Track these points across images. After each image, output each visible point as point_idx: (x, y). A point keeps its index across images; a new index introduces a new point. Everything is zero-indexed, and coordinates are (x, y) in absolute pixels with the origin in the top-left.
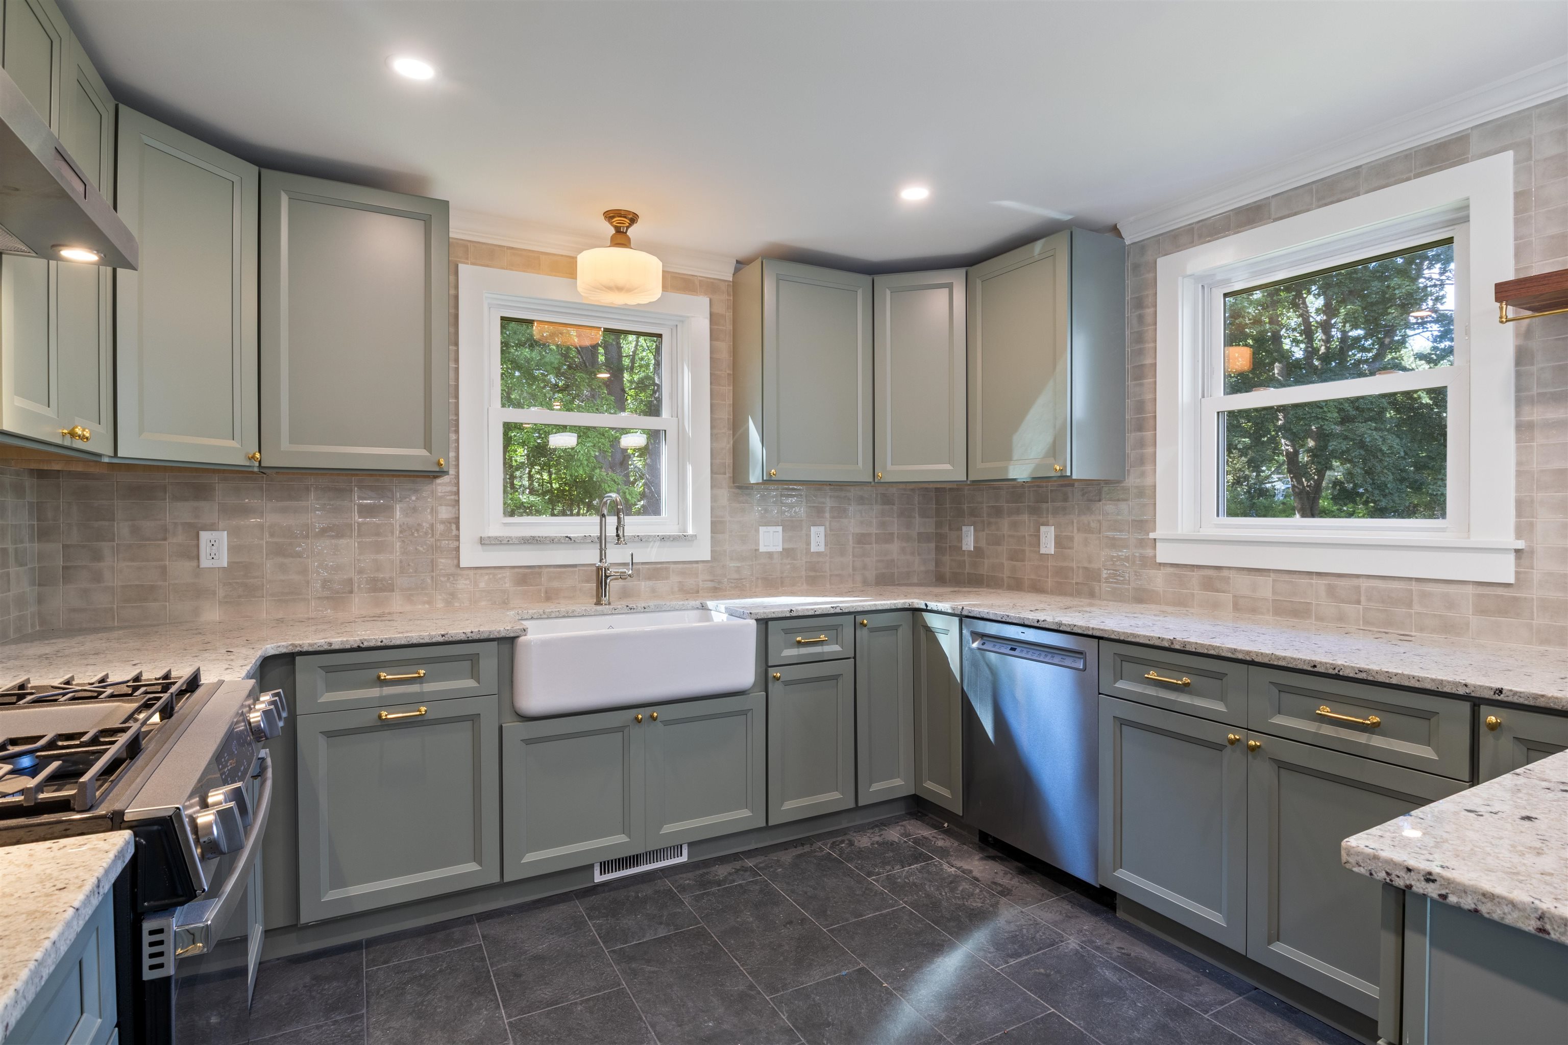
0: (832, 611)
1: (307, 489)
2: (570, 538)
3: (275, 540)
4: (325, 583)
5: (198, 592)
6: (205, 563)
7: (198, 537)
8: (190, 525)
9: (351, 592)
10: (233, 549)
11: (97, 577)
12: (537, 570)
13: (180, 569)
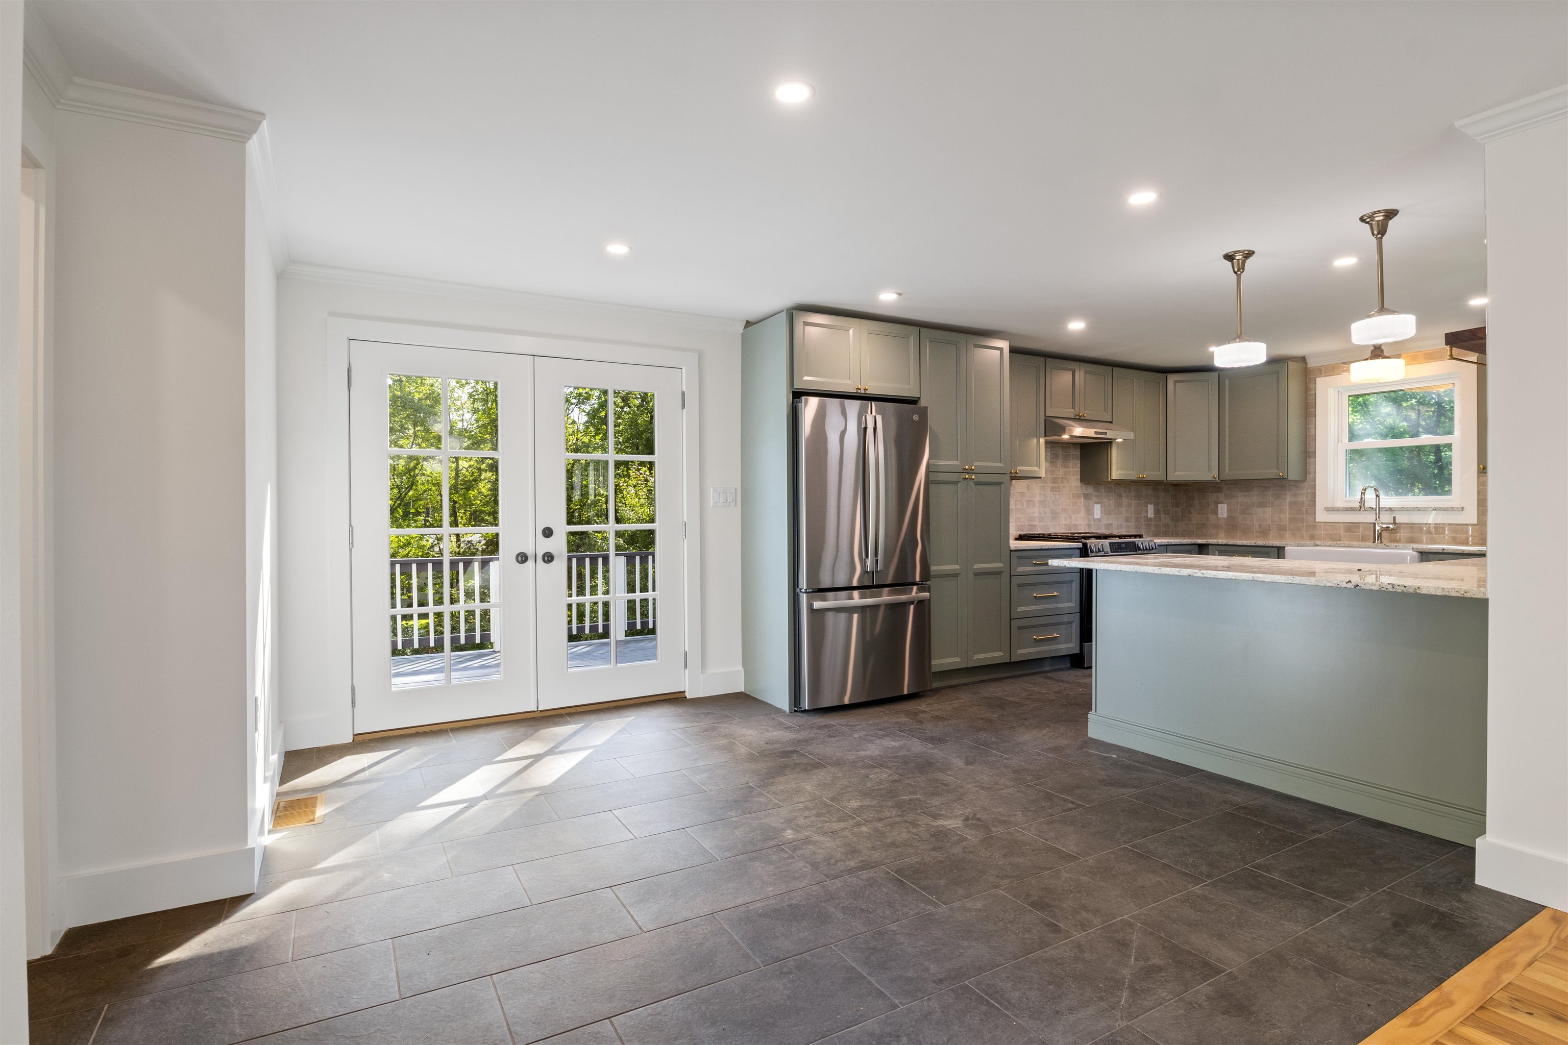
0: (1478, 552)
1: (1254, 487)
2: (1372, 508)
3: (1242, 508)
4: (1260, 525)
5: (1217, 526)
6: (1220, 516)
7: (1217, 507)
8: (1216, 502)
9: (1270, 530)
10: (1229, 511)
11: (1190, 520)
12: (1357, 525)
13: (1212, 518)
